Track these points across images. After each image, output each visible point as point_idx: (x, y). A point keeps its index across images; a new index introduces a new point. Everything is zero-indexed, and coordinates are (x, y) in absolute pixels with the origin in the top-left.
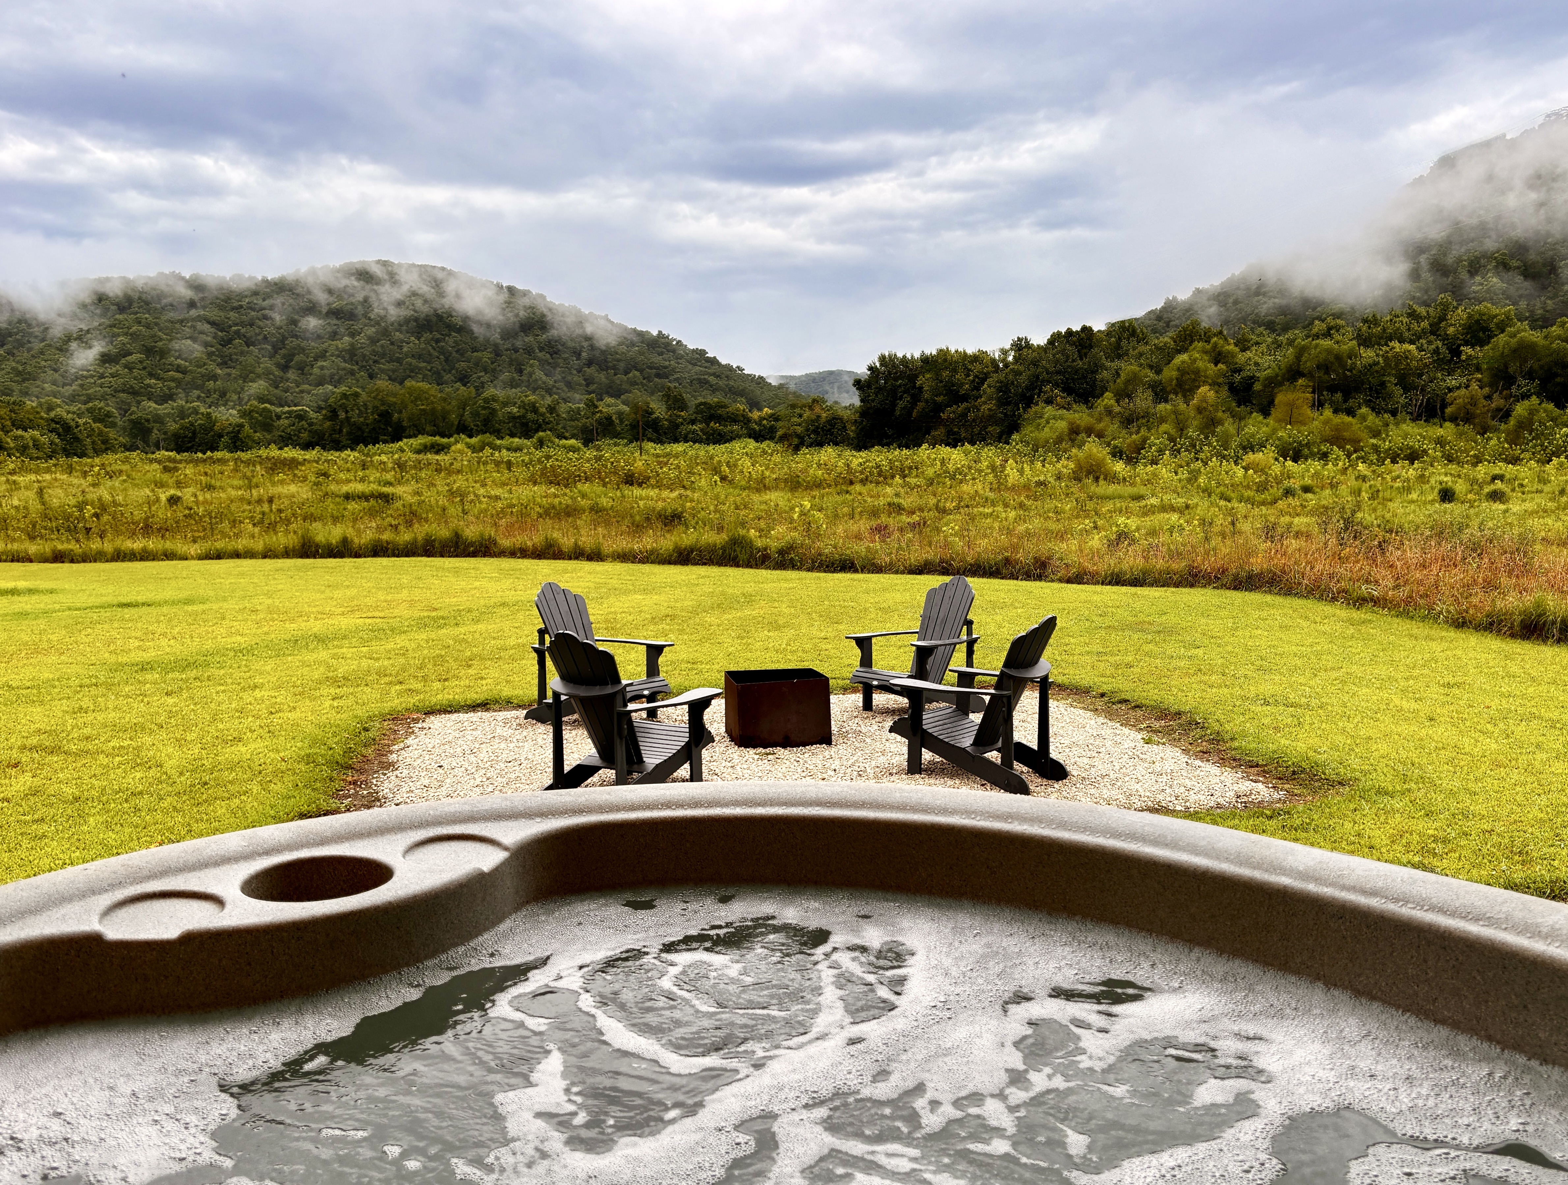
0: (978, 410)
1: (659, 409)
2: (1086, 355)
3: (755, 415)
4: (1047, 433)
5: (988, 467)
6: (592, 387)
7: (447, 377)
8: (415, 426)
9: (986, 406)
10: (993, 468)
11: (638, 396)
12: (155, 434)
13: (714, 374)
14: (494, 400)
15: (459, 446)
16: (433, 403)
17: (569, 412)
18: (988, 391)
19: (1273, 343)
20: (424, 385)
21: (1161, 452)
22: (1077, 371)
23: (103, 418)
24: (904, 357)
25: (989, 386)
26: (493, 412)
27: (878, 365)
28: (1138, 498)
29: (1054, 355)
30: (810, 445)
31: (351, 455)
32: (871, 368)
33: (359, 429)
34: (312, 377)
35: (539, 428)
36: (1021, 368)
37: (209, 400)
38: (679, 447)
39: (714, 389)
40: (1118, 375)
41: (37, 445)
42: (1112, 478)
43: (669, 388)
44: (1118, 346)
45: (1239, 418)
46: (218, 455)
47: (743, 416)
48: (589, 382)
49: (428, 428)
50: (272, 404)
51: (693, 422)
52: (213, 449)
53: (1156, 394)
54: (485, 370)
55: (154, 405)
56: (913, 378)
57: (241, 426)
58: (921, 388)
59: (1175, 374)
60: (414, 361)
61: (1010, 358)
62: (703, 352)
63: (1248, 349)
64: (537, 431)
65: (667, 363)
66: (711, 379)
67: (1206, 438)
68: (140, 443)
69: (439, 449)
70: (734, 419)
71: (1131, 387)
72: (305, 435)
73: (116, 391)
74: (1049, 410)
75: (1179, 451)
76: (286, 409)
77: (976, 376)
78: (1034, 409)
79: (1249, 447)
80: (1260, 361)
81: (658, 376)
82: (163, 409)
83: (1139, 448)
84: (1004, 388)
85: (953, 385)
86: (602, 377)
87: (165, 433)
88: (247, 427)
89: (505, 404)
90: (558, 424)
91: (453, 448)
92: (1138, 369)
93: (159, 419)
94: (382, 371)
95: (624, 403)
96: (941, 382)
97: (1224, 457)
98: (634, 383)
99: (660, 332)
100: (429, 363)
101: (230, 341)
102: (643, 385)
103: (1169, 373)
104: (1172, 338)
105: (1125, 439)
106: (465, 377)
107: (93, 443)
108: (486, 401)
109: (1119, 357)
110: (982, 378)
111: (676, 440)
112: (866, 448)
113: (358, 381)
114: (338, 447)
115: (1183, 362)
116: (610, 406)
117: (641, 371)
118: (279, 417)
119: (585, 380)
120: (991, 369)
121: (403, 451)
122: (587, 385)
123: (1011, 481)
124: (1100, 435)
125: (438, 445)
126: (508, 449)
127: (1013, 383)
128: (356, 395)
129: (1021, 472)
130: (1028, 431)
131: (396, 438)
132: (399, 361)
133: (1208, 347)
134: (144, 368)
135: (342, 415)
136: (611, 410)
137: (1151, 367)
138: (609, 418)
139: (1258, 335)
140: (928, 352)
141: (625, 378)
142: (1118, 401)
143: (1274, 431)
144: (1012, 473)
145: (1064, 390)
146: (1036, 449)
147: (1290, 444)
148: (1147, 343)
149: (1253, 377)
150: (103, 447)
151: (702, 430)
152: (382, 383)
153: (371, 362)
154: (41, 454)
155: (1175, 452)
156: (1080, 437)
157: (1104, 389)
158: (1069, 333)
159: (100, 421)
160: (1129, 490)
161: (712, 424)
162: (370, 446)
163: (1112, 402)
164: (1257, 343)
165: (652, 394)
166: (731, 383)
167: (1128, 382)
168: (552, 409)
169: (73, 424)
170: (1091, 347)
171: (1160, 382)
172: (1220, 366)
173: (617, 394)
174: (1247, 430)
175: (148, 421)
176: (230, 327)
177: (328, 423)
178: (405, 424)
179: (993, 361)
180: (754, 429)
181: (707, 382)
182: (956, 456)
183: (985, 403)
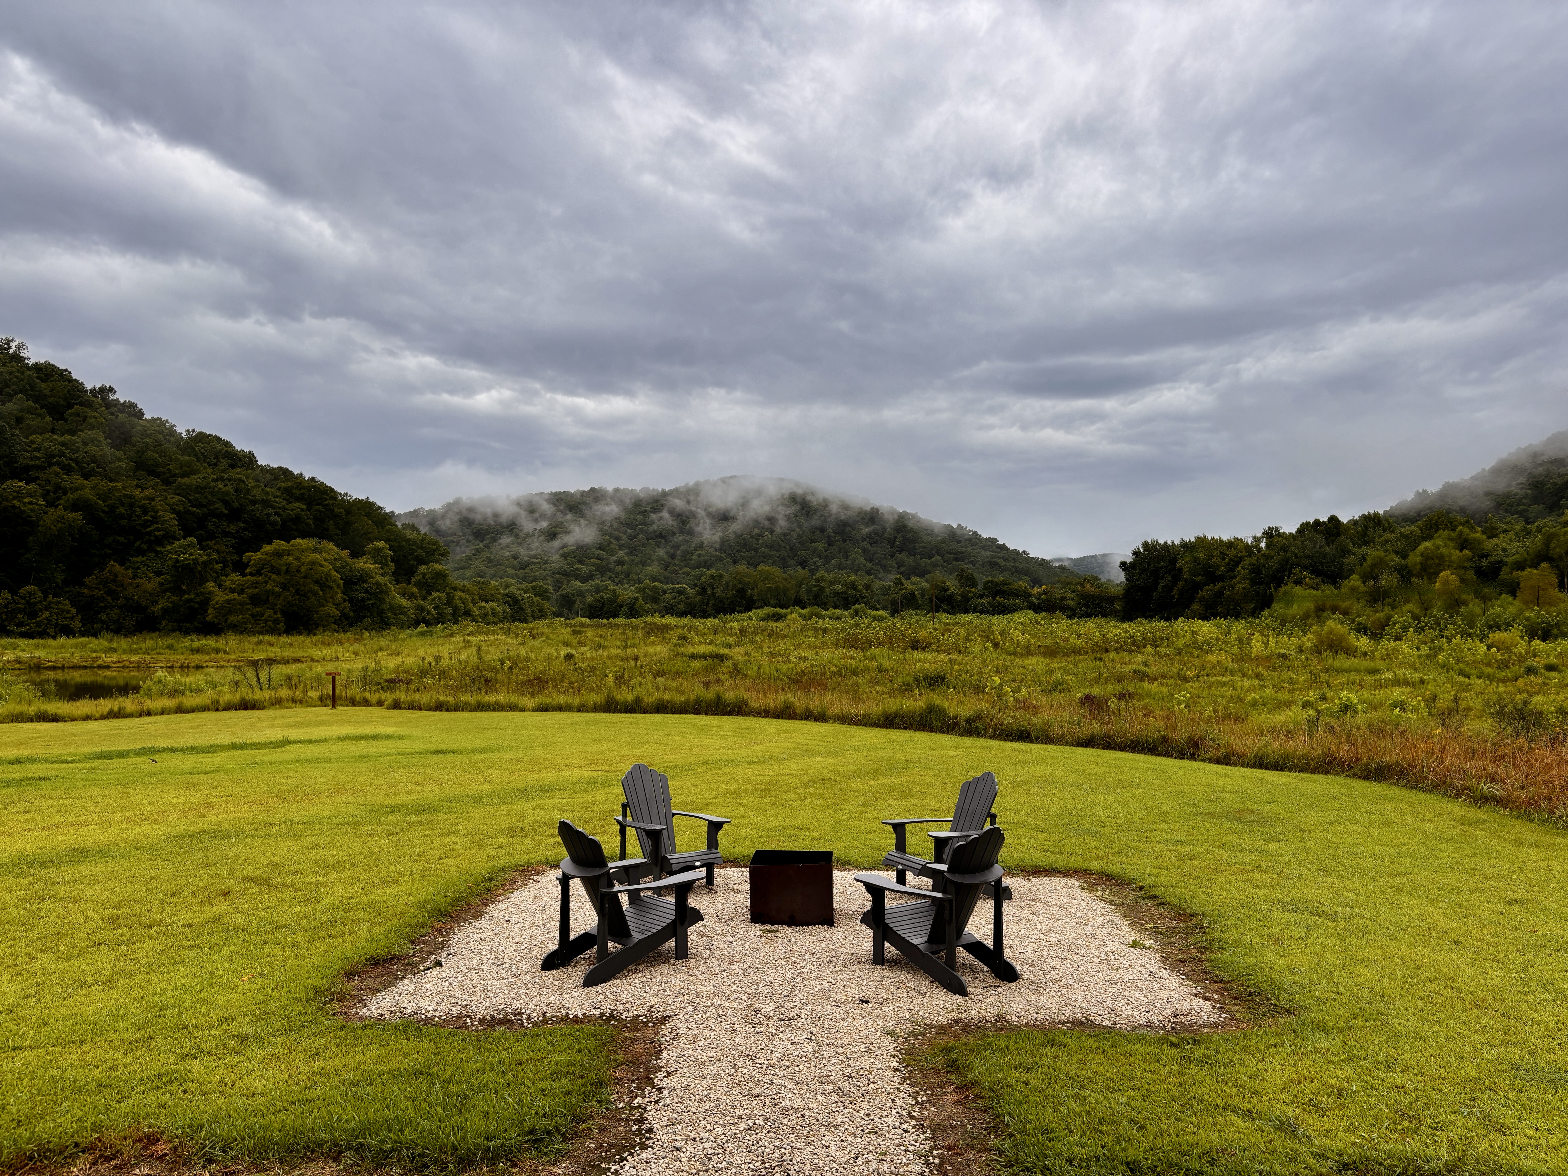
0: (1233, 588)
1: (953, 585)
2: (1333, 542)
3: (1036, 591)
4: (1295, 610)
5: (1236, 640)
6: (902, 569)
7: (791, 562)
8: (762, 599)
9: (1241, 584)
10: (1240, 640)
11: (938, 575)
12: (578, 605)
13: (1003, 558)
14: (823, 580)
15: (793, 615)
16: (777, 582)
17: (882, 589)
18: (1243, 572)
19: (1522, 530)
20: (773, 569)
21: (1405, 629)
22: (1324, 557)
23: (542, 594)
24: (1166, 543)
25: (1243, 568)
26: (822, 589)
27: (1141, 550)
28: (1374, 671)
29: (1302, 542)
30: (1081, 617)
31: (711, 622)
32: (1135, 553)
33: (722, 601)
34: (692, 562)
35: (857, 601)
36: (1272, 553)
37: (617, 580)
38: (966, 618)
39: (1002, 569)
40: (1365, 559)
41: (494, 613)
42: (1351, 652)
43: (962, 570)
44: (1364, 534)
45: (1485, 599)
46: (618, 621)
47: (1024, 591)
48: (900, 565)
49: (772, 602)
50: (661, 582)
51: (982, 596)
52: (615, 616)
53: (1402, 576)
54: (820, 557)
55: (579, 583)
56: (1174, 561)
57: (637, 599)
58: (1180, 570)
59: (1419, 559)
60: (767, 550)
61: (1263, 545)
62: (995, 540)
63: (1496, 536)
64: (855, 603)
65: (964, 549)
66: (1001, 562)
67: (1451, 617)
68: (565, 611)
69: (777, 618)
70: (1016, 594)
71: (1376, 570)
72: (682, 607)
73: (554, 573)
74: (1298, 589)
75: (1423, 629)
76: (671, 586)
77: (1231, 560)
78: (1283, 589)
79: (1495, 626)
80: (1507, 547)
81: (956, 559)
82: (585, 586)
83: (1384, 625)
84: (1256, 570)
85: (1210, 567)
86: (909, 561)
87: (584, 604)
88: (640, 600)
89: (832, 583)
90: (871, 598)
91: (789, 617)
92: (1383, 554)
93: (581, 594)
94: (743, 557)
95: (927, 581)
96: (1199, 564)
97: (1469, 635)
98: (935, 566)
99: (959, 525)
100: (778, 551)
101: (635, 537)
102: (943, 567)
103: (1414, 558)
104: (1419, 527)
105: (1370, 616)
106: (805, 561)
107: (533, 611)
108: (817, 580)
109: (1366, 543)
110: (1237, 561)
111: (966, 611)
112: (1131, 619)
113: (725, 565)
114: (705, 615)
115: (1426, 549)
116: (915, 584)
117: (942, 556)
118: (665, 592)
119: (897, 563)
120: (1244, 553)
121: (751, 619)
122: (899, 568)
123: (1255, 652)
124: (1345, 613)
125: (778, 614)
126: (831, 618)
127: (1264, 566)
128: (721, 576)
129: (1266, 644)
130: (1278, 607)
131: (748, 609)
132: (756, 550)
133: (1454, 535)
134: (575, 557)
135: (709, 592)
136: (913, 587)
137: (1397, 553)
138: (912, 594)
139: (1507, 524)
140: (1186, 539)
141: (929, 561)
142: (1364, 583)
143: (1521, 612)
144: (1257, 646)
145: (1312, 573)
146: (1283, 625)
147: (1538, 624)
148: (1393, 532)
149: (1501, 562)
150: (539, 614)
151: (988, 603)
152: (742, 568)
153: (735, 551)
154: (496, 620)
155: (1420, 630)
156: (1325, 614)
157: (1351, 572)
158: (1317, 523)
159: (540, 595)
160: (1367, 664)
161: (998, 598)
162: (728, 615)
163: (1359, 583)
164: (1505, 531)
165: (951, 573)
166: (1017, 565)
167: (1373, 566)
168: (867, 587)
169: (520, 598)
170: (1338, 535)
171: (1406, 566)
172: (1466, 552)
173: (922, 574)
174: (1492, 610)
175: (573, 595)
176: (637, 526)
177: (699, 597)
178: (755, 598)
179: (1247, 547)
180: (1034, 603)
181: (996, 564)
182: (1206, 629)
183: (1240, 582)
